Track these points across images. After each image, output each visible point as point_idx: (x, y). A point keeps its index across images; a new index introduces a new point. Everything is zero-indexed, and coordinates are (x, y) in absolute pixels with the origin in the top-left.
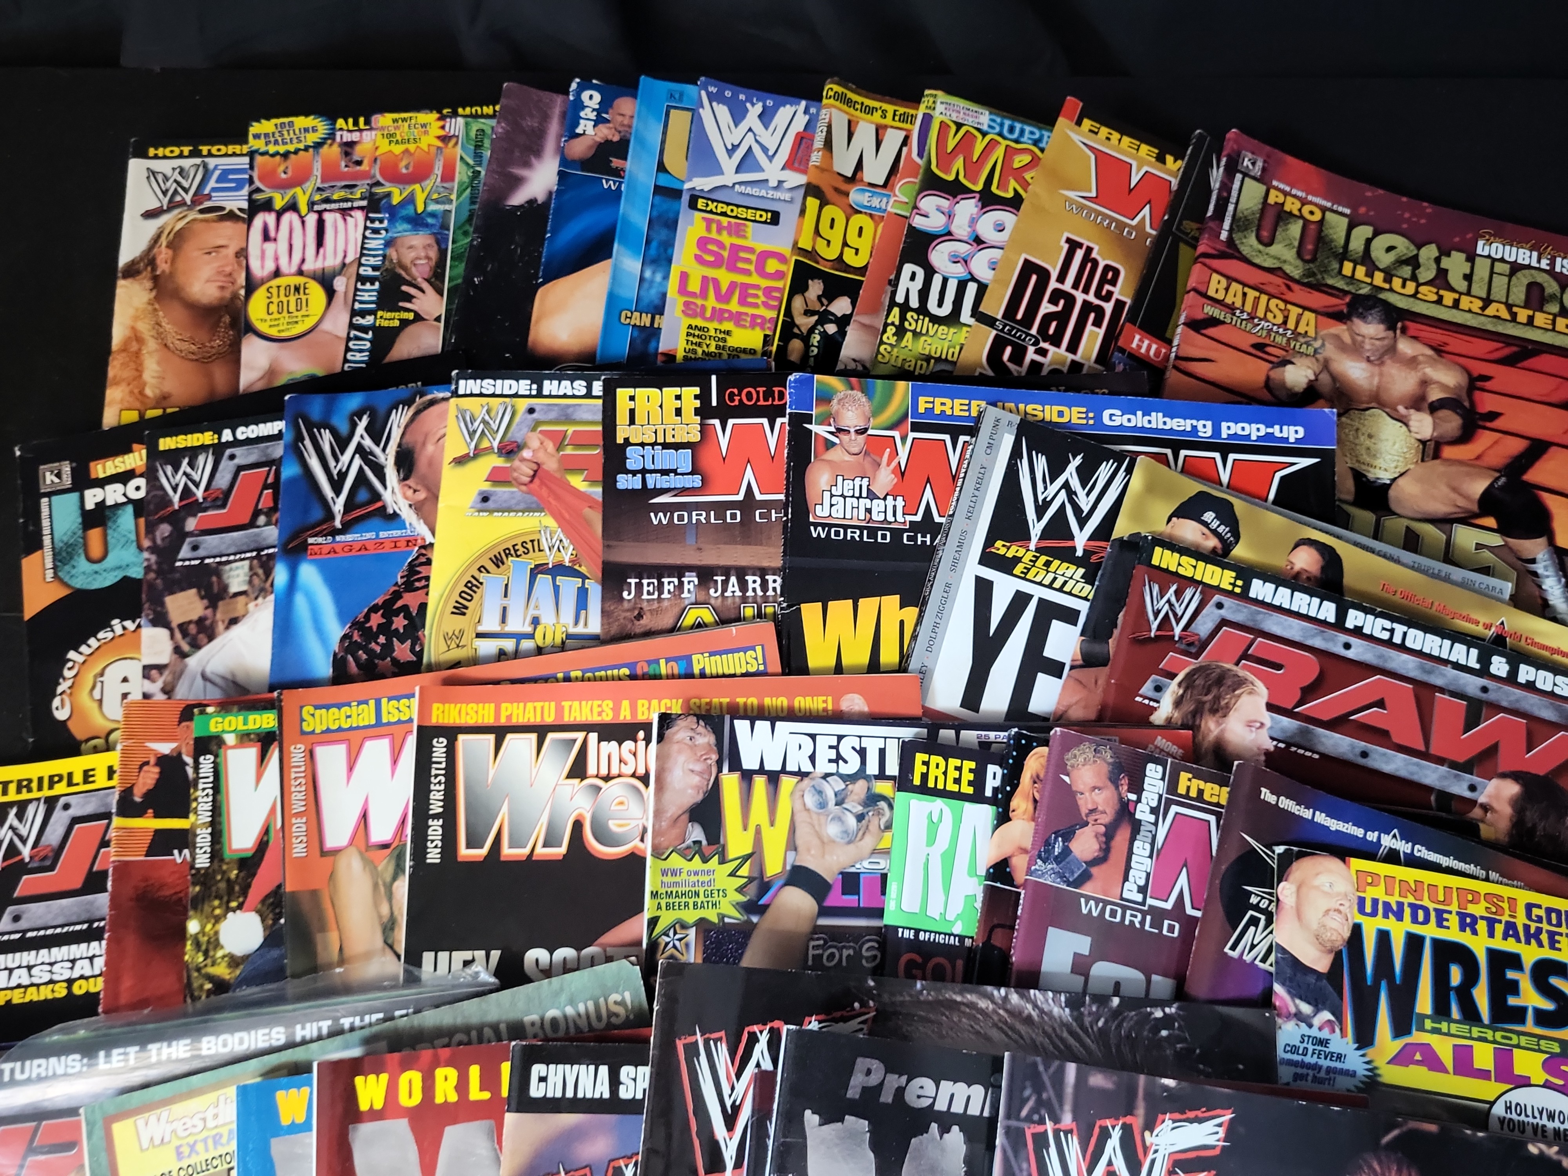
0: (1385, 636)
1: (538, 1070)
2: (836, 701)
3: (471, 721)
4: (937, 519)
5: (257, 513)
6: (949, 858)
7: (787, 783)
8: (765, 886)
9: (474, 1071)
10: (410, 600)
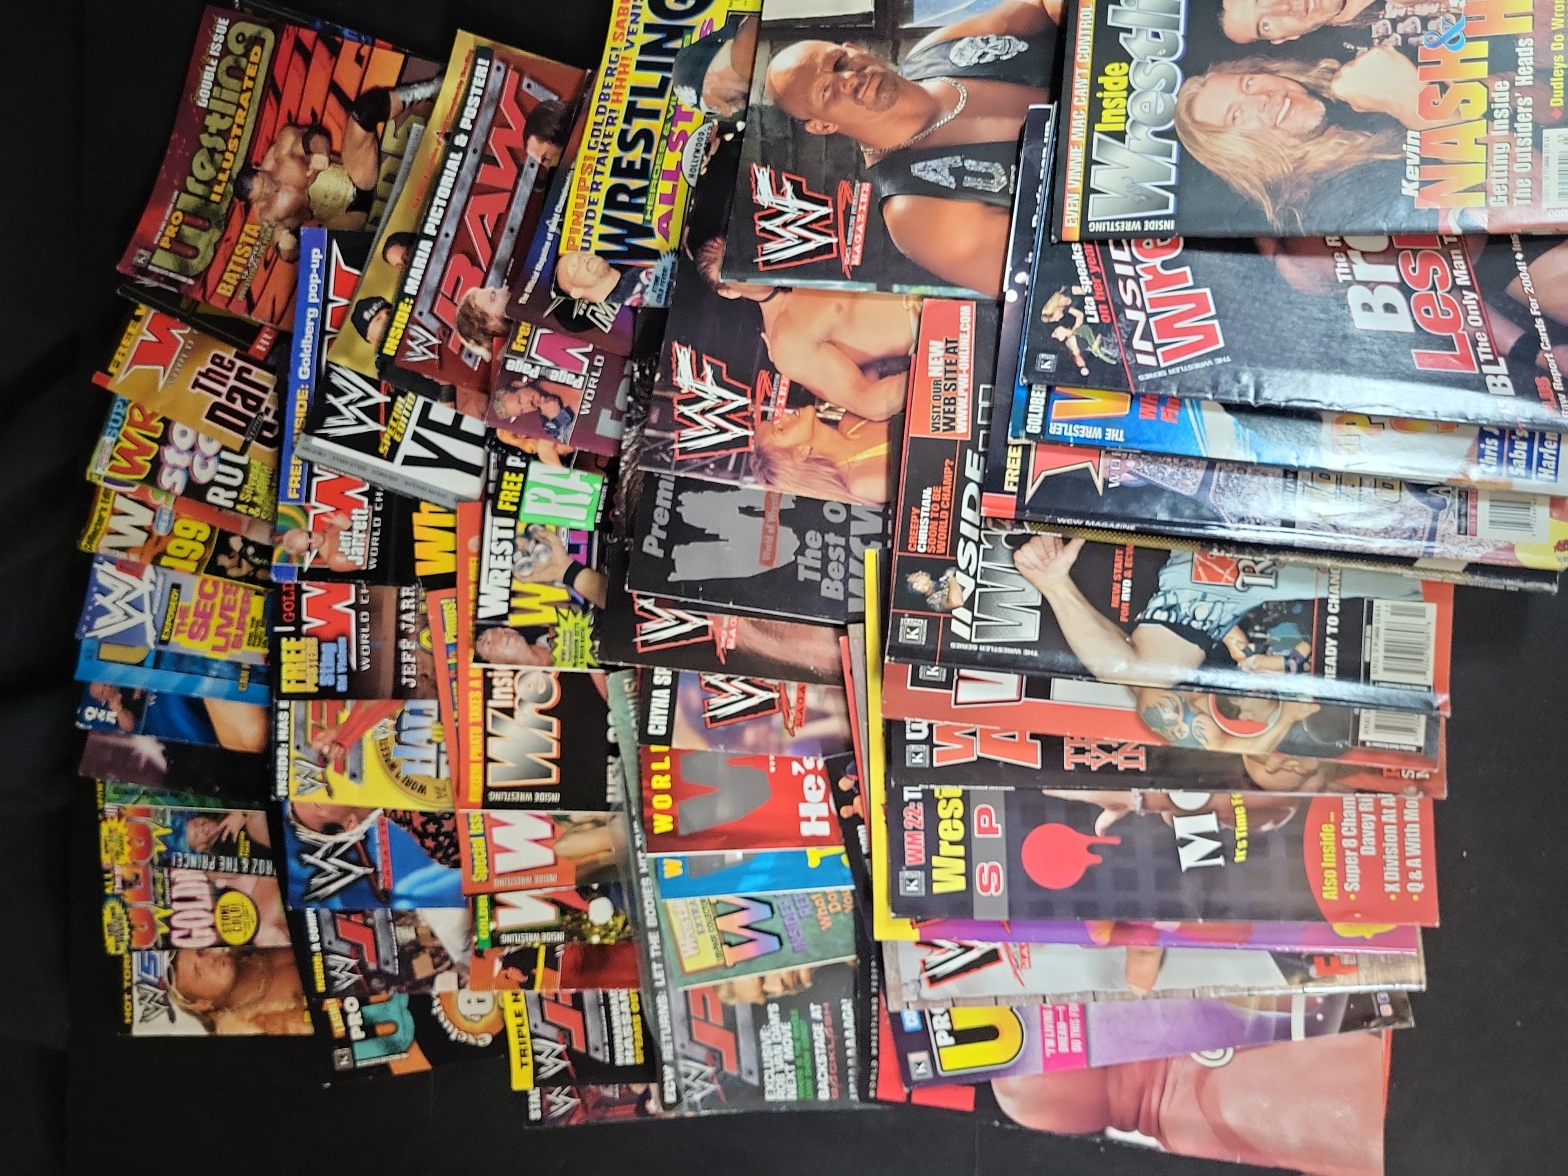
0: (441, 211)
1: (651, 731)
2: (473, 555)
3: (480, 778)
4: (367, 488)
5: (365, 925)
6: (558, 490)
7: (517, 586)
8: (573, 600)
9: (655, 766)
10: (417, 822)
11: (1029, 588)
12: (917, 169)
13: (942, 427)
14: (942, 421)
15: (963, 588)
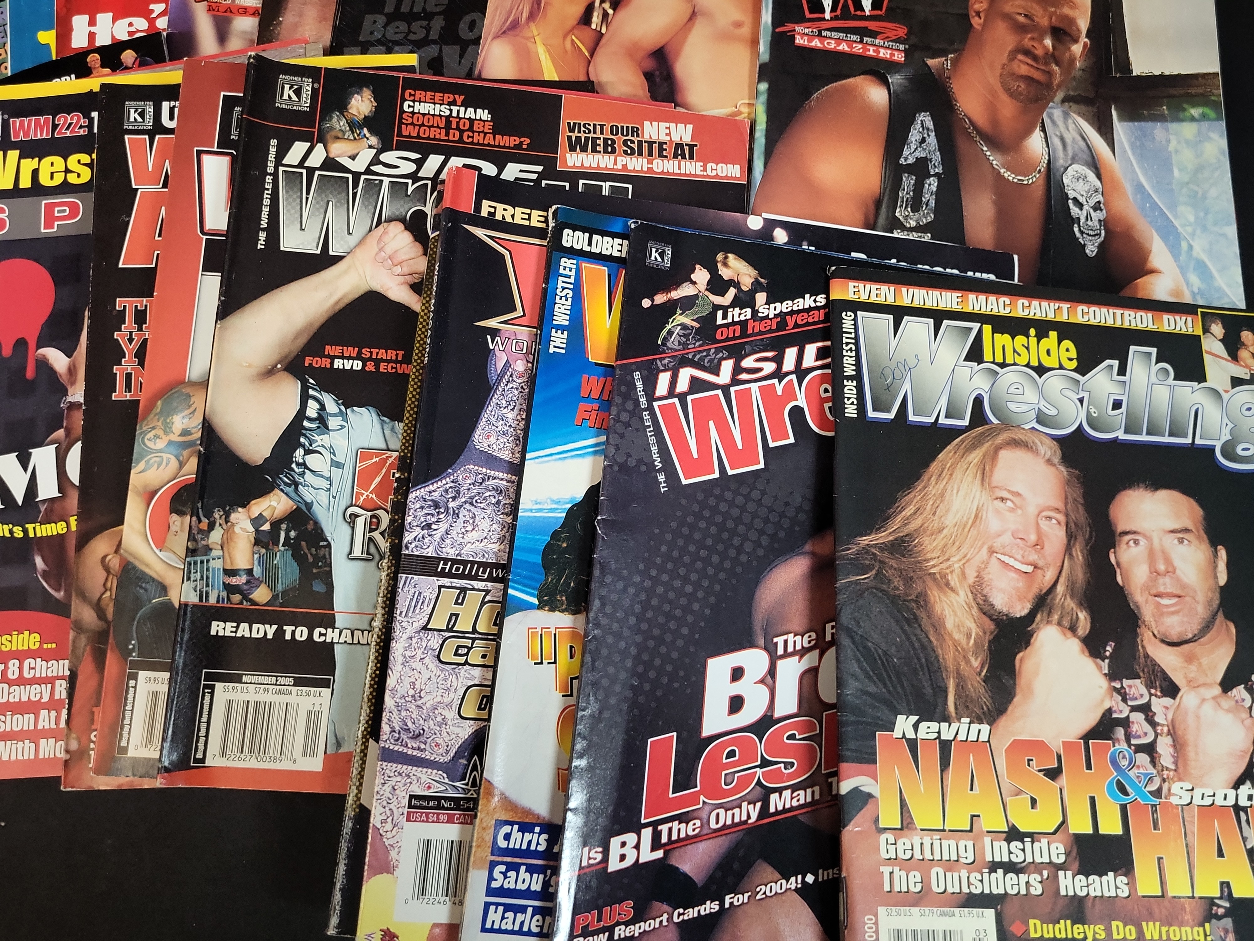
11: (352, 241)
12: (925, 119)
13: (573, 136)
14: (583, 136)
15: (353, 158)
